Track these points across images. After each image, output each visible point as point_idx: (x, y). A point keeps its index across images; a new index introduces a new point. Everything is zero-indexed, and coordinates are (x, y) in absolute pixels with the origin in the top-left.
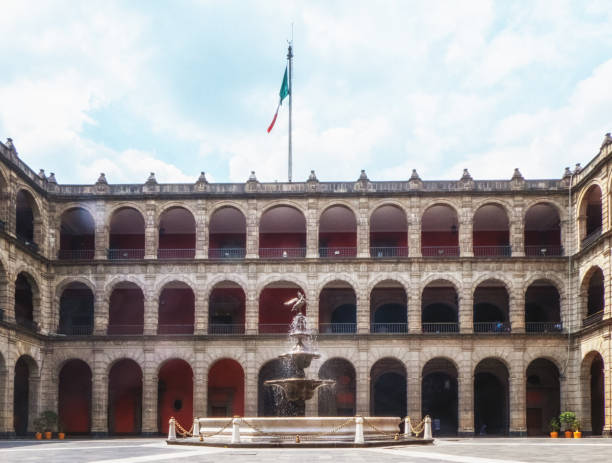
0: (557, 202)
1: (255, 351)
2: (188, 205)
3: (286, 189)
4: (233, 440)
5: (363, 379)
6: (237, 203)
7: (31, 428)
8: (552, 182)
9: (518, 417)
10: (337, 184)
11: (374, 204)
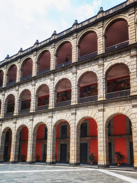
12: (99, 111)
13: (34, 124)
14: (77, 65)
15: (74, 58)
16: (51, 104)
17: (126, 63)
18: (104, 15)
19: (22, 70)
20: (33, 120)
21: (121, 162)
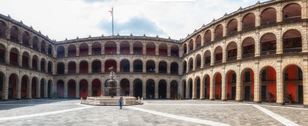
0: (179, 45)
1: (104, 77)
2: (86, 42)
3: (111, 37)
4: (95, 104)
5: (131, 84)
6: (99, 41)
7: (51, 96)
8: (177, 41)
9: (168, 95)
10: (125, 36)
11: (134, 41)
12: (256, 63)
13: (213, 74)
14: (241, 33)
15: (239, 28)
16: (224, 59)
17: (274, 33)
18: (260, 5)
19: (204, 37)
20: (212, 71)
21: (272, 100)
